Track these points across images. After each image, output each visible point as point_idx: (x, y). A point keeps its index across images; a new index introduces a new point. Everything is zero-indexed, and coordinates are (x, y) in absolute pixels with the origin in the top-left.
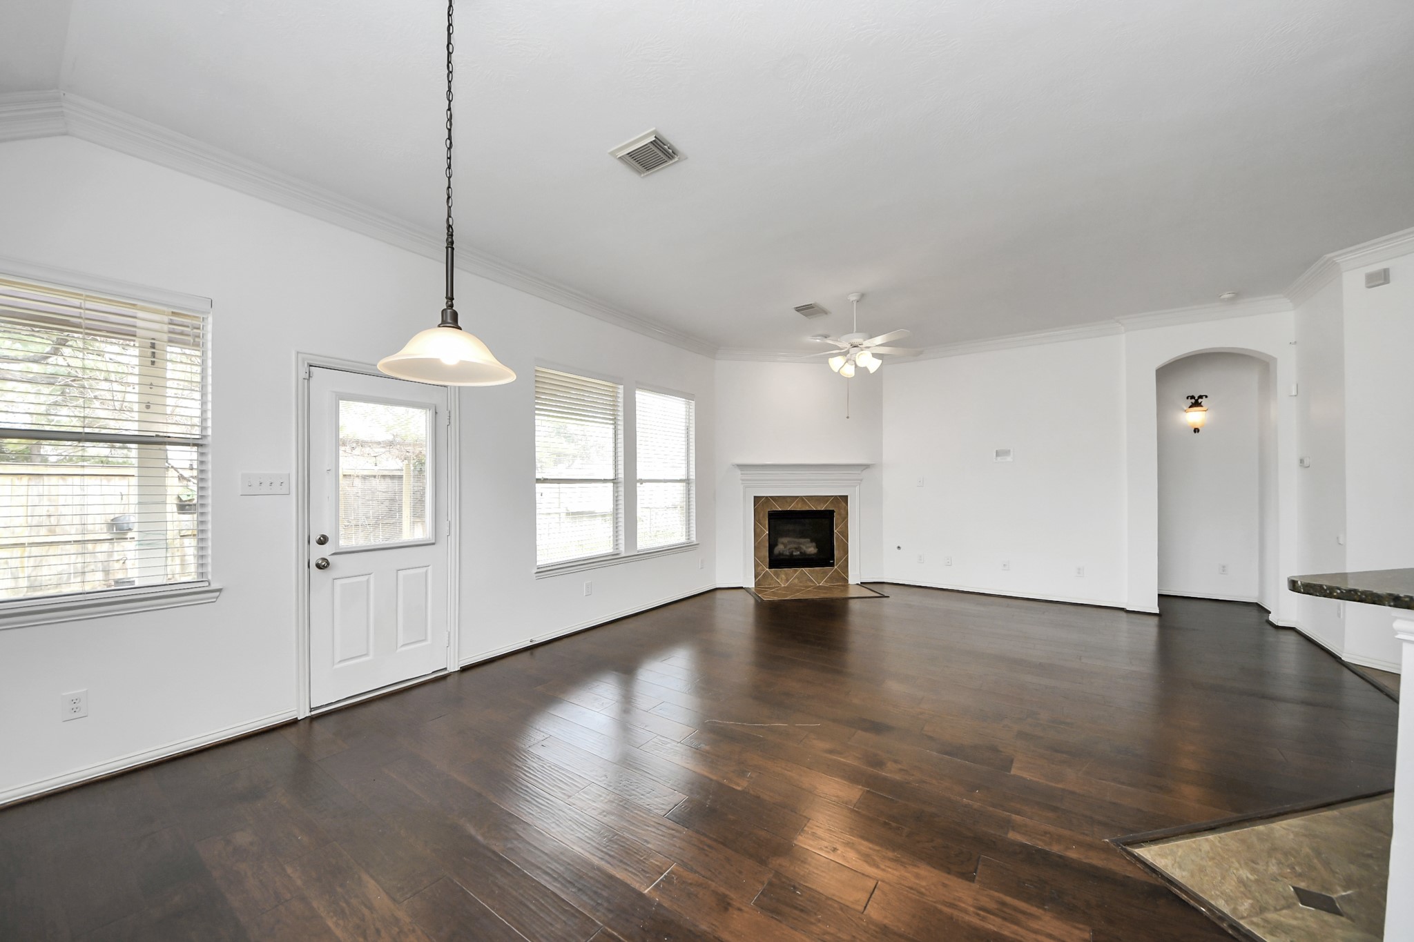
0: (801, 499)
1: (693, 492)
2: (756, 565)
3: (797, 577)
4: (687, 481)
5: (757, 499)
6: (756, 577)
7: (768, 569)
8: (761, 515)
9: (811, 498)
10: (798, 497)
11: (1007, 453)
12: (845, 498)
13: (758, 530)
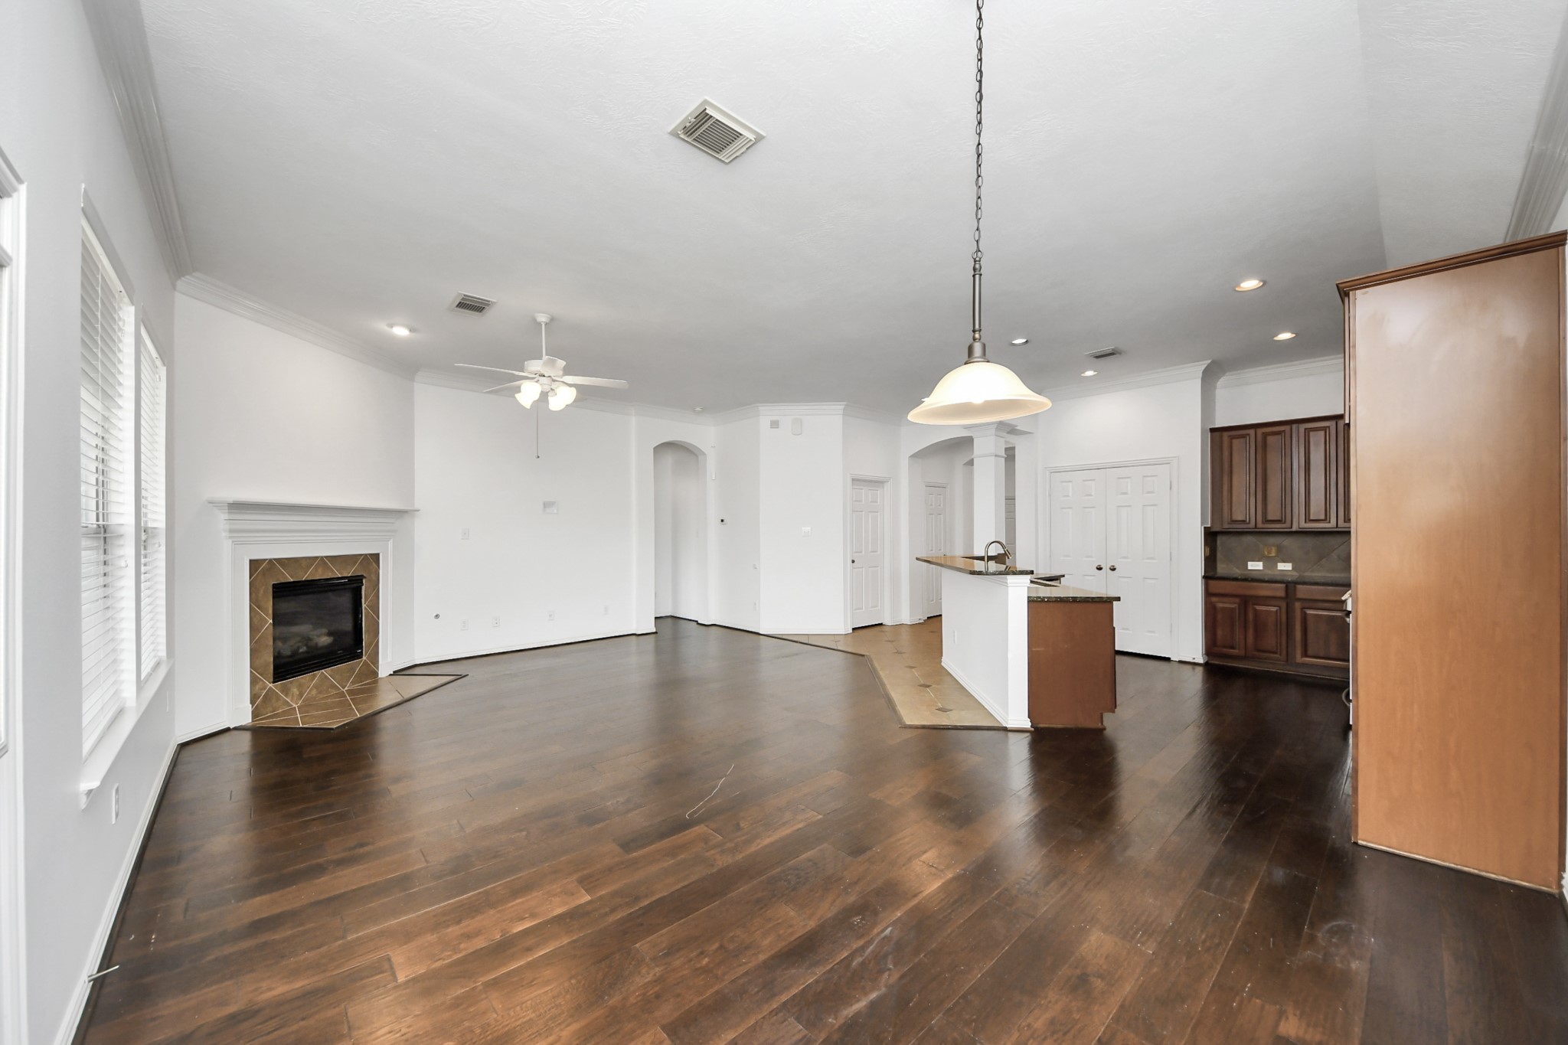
0: (322, 561)
2: (254, 681)
3: (316, 687)
5: (254, 564)
6: (252, 702)
7: (271, 685)
8: (262, 591)
9: (333, 559)
10: (317, 557)
11: (553, 505)
12: (376, 557)
13: (255, 621)
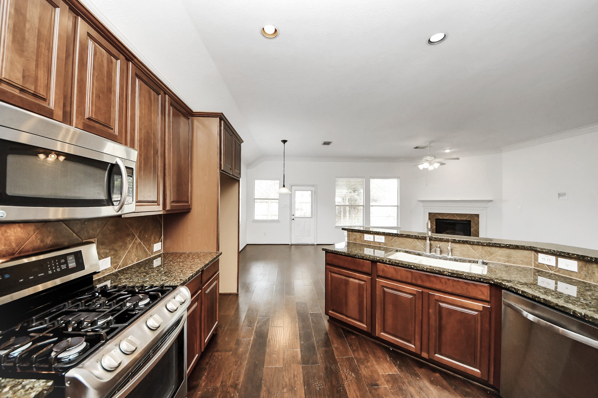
1: (399, 209)
4: (397, 206)
5: (430, 214)
8: (432, 220)
10: (451, 213)
11: (564, 194)
12: (478, 216)
